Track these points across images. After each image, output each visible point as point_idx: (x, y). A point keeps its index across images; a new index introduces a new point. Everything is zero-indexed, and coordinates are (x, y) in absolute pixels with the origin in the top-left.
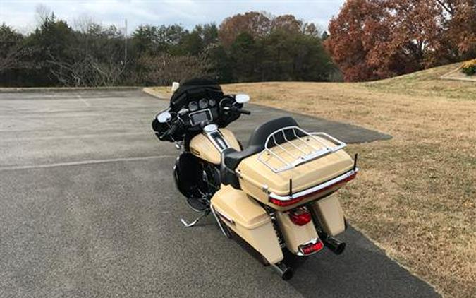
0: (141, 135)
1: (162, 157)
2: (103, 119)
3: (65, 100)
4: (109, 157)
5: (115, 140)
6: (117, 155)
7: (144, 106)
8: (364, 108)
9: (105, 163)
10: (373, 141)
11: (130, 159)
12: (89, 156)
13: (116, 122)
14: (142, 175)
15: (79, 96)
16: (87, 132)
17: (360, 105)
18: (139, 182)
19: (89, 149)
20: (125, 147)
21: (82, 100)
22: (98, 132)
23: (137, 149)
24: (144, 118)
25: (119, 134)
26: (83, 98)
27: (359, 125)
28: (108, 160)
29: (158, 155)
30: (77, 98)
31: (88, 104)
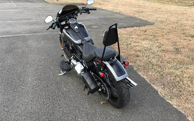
0: (37, 22)
1: (45, 33)
2: (21, 13)
3: (4, 3)
4: (18, 33)
5: (24, 24)
6: (23, 32)
7: (42, 7)
8: (141, 10)
9: (15, 37)
10: (146, 25)
11: (28, 35)
12: (8, 33)
13: (26, 15)
14: (33, 43)
15: (12, 2)
16: (11, 19)
17: (140, 8)
18: (30, 48)
19: (9, 29)
20: (27, 28)
21: (13, 3)
22: (16, 20)
23: (33, 29)
24: (40, 13)
25: (26, 21)
27: (139, 18)
28: (17, 35)
29: (44, 32)
30: (11, 2)
31: (15, 5)
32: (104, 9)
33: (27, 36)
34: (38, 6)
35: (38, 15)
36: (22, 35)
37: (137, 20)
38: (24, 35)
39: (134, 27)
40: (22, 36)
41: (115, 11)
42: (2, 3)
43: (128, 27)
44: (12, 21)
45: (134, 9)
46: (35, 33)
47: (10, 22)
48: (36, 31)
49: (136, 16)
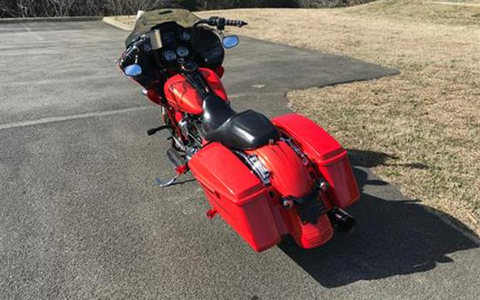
0: (110, 78)
1: (144, 108)
5: (80, 86)
6: (87, 109)
7: (107, 39)
11: (104, 113)
12: (50, 111)
13: (77, 62)
15: (27, 29)
16: (44, 76)
17: (348, 34)
19: (48, 101)
21: (33, 33)
22: (58, 76)
25: (84, 78)
26: (32, 31)
30: (26, 31)
31: (40, 39)
32: (261, 38)
33: (102, 117)
34: (99, 39)
35: (107, 60)
36: (87, 115)
37: (354, 64)
38: (92, 115)
39: (353, 81)
40: (89, 117)
41: (290, 44)
42: (6, 34)
43: (341, 83)
44: (48, 81)
45: (334, 36)
46: (118, 108)
47: (44, 82)
48: (118, 103)
49: (347, 52)
